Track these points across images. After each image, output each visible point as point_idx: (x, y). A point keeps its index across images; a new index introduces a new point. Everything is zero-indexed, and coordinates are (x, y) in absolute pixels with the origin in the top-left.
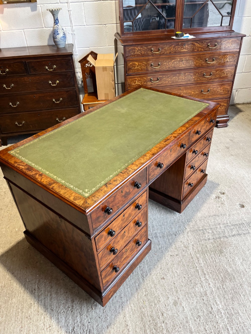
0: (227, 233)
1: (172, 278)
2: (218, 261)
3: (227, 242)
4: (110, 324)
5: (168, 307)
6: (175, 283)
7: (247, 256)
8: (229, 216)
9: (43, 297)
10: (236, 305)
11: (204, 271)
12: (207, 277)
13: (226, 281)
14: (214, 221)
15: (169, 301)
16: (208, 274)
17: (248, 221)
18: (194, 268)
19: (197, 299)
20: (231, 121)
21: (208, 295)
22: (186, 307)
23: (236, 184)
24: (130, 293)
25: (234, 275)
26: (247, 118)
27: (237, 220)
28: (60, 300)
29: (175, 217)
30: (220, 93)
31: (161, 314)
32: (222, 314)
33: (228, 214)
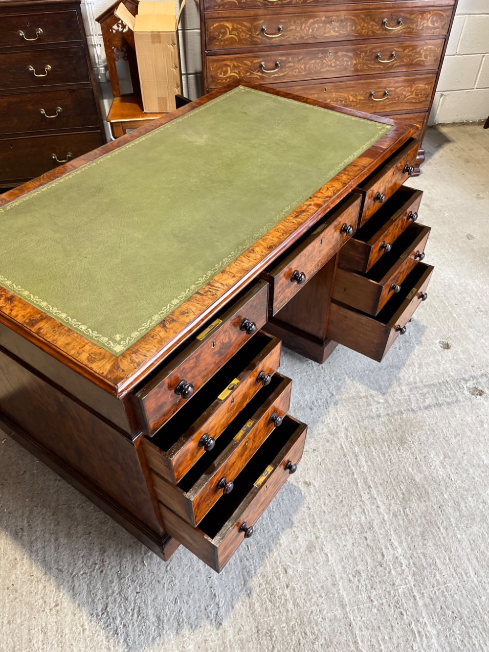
0: (416, 402)
2: (397, 459)
3: (415, 420)
4: (181, 594)
5: (296, 556)
6: (310, 506)
7: (452, 448)
8: (418, 368)
9: (39, 544)
10: (430, 549)
11: (369, 480)
12: (374, 492)
13: (412, 500)
14: (389, 378)
15: (299, 544)
16: (377, 487)
17: (456, 377)
18: (348, 475)
19: (353, 537)
20: (428, 162)
21: (376, 528)
22: (332, 554)
23: (434, 299)
25: (426, 487)
26: (460, 157)
27: (435, 374)
28: (76, 548)
29: (311, 372)
30: (409, 99)
31: (283, 571)
32: (404, 567)
33: (418, 364)
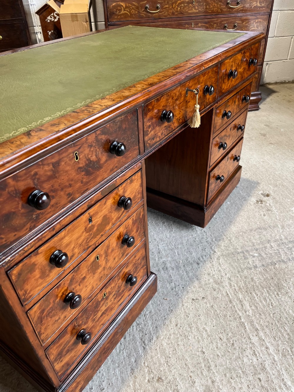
0: (285, 254)
1: (199, 342)
2: (277, 303)
3: (287, 270)
6: (204, 350)
8: (282, 228)
11: (255, 323)
12: (261, 334)
14: (260, 237)
15: (196, 389)
16: (263, 329)
18: (235, 319)
19: (248, 379)
21: (268, 369)
23: (284, 181)
24: (119, 378)
26: (284, 100)
29: (195, 235)
33: (281, 226)
